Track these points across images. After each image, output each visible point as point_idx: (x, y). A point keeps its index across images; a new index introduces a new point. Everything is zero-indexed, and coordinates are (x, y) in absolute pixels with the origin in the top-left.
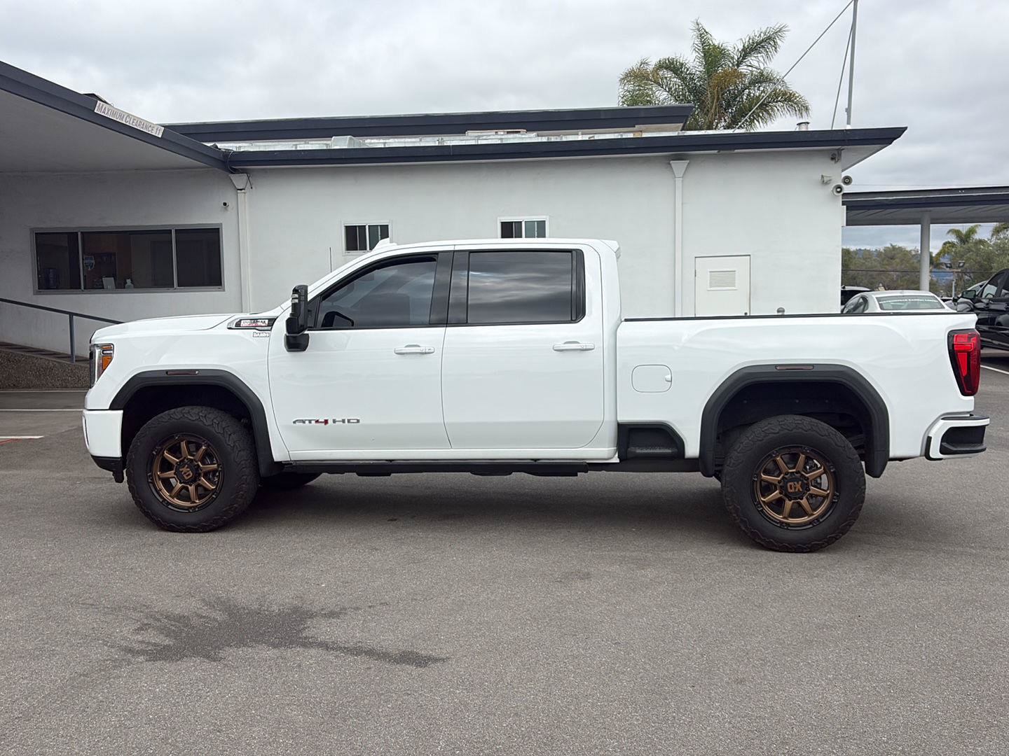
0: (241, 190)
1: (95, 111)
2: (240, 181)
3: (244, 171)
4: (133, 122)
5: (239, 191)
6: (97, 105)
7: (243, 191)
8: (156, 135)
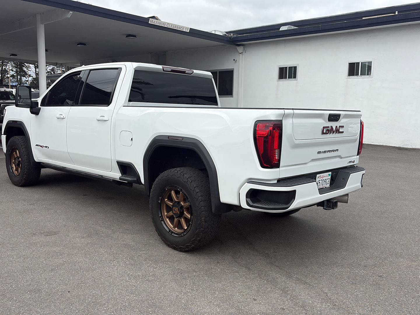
0: (241, 53)
1: (149, 23)
2: (240, 49)
3: (243, 45)
4: (171, 26)
5: (240, 54)
6: (150, 20)
7: (242, 54)
8: (186, 31)
